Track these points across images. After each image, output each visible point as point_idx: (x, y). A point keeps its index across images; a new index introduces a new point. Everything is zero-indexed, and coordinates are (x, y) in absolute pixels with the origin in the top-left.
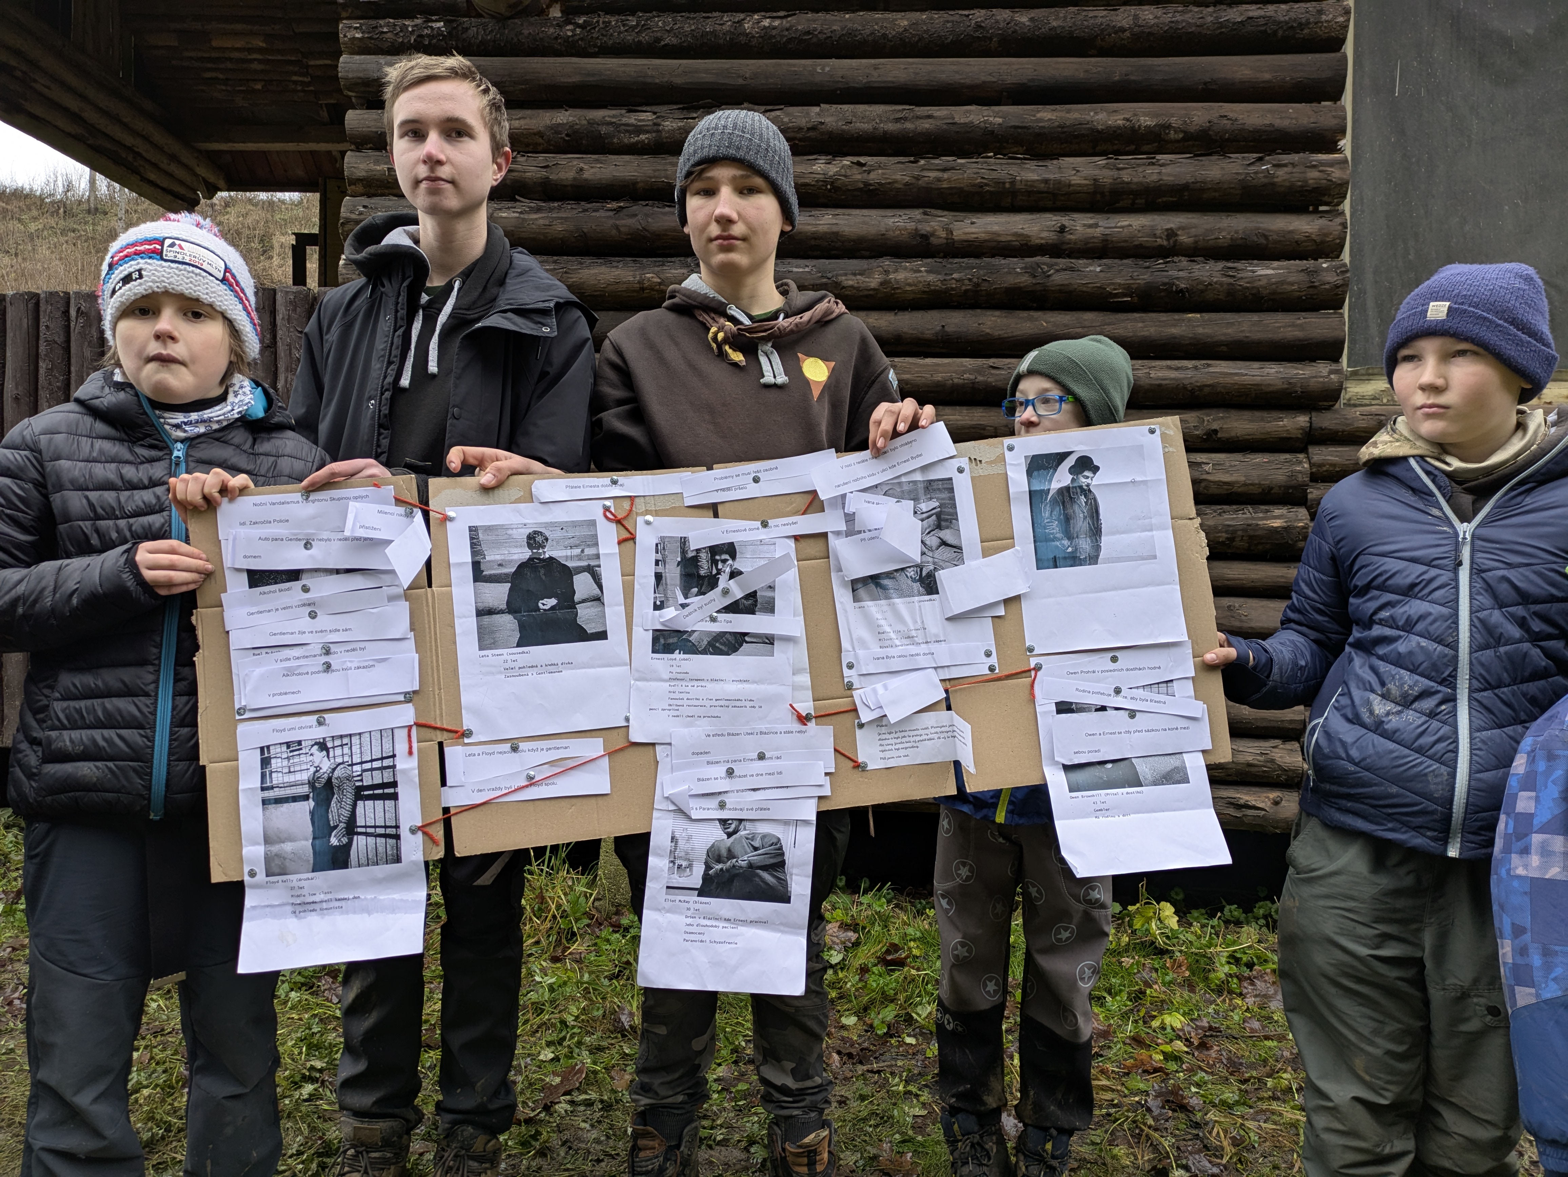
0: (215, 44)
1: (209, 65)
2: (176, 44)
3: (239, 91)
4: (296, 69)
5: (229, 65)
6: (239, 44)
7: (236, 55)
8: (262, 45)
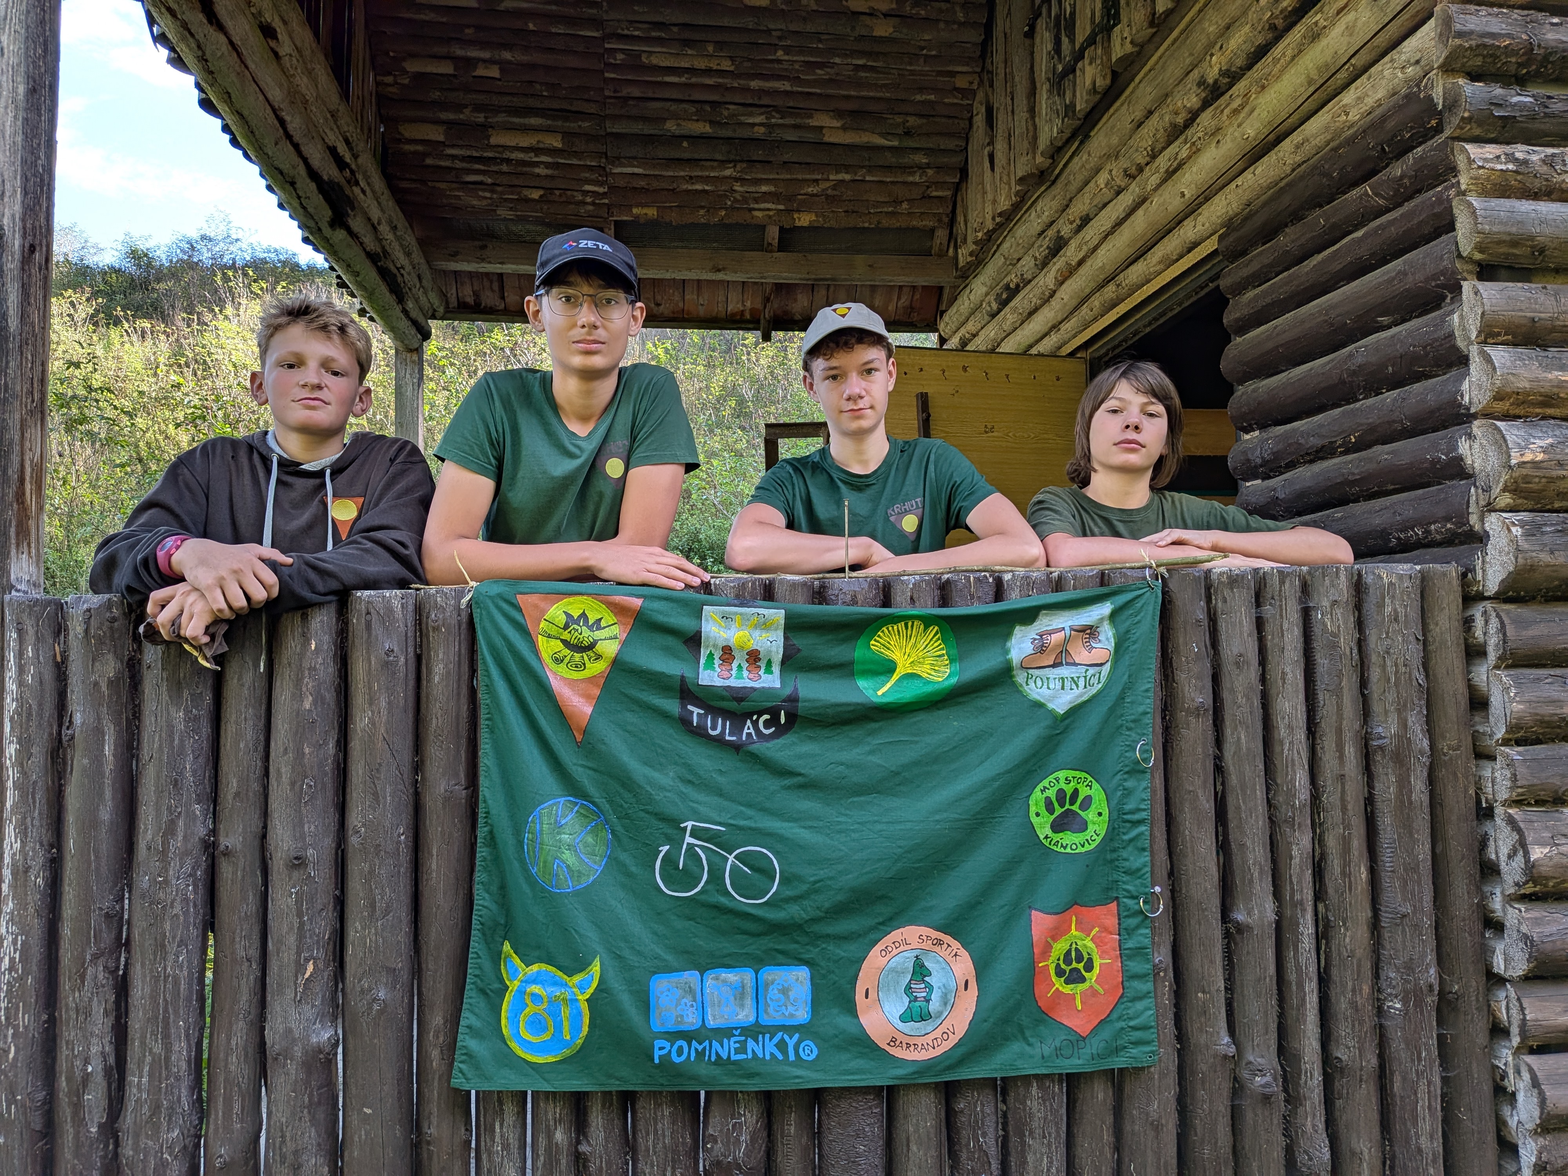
0: (493, 141)
1: (477, 166)
2: (441, 138)
3: (506, 200)
4: (594, 176)
5: (505, 168)
6: (526, 141)
7: (521, 156)
8: (558, 144)
